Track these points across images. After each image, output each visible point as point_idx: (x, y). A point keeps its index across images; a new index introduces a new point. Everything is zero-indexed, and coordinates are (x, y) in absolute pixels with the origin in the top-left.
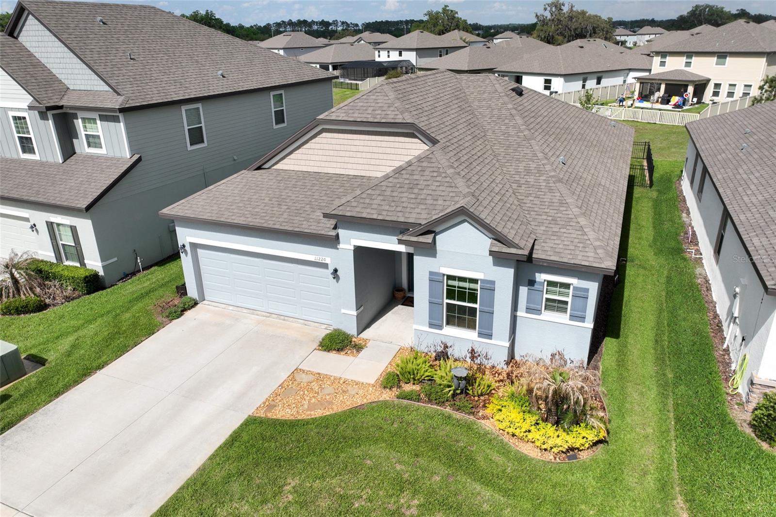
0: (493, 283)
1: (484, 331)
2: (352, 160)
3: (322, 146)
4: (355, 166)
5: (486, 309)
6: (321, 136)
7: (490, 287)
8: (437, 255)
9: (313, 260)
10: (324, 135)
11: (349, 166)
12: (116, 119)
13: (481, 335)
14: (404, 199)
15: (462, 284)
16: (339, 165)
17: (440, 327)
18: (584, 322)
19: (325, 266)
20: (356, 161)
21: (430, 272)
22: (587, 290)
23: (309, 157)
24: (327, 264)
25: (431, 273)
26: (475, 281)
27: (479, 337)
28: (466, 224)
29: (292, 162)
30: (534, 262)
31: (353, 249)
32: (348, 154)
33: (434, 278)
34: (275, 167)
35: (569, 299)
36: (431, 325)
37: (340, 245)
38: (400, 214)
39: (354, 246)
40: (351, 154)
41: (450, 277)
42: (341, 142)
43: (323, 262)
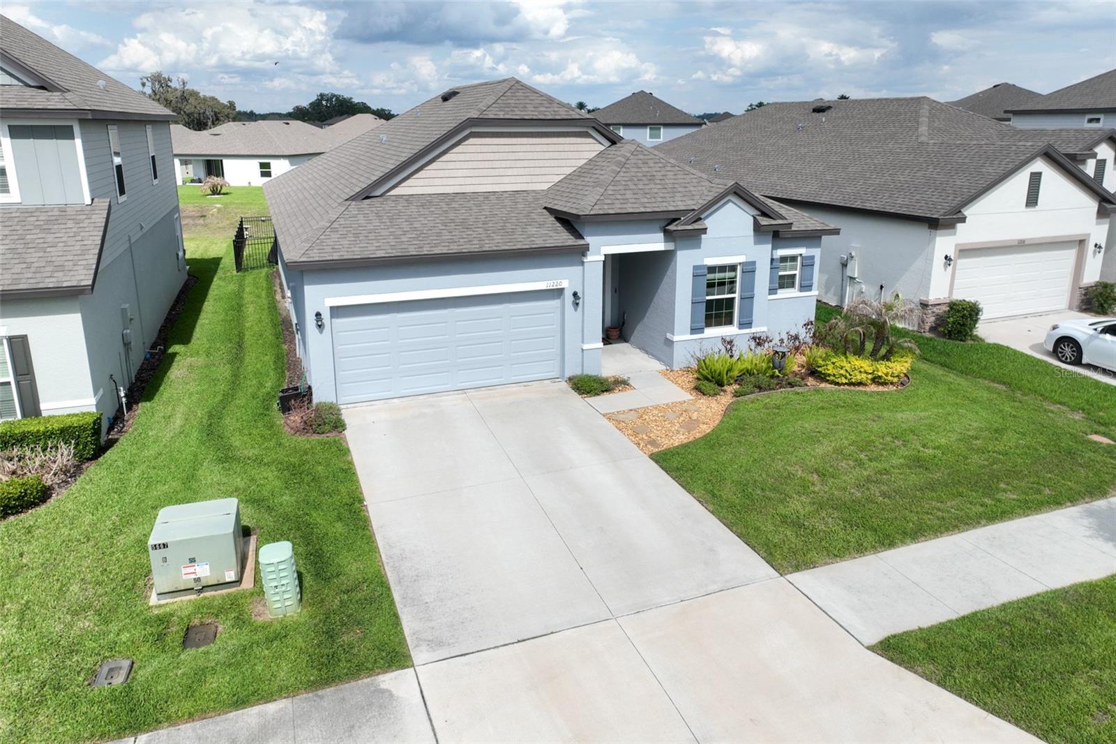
0: (754, 263)
1: (745, 320)
2: (510, 172)
3: (467, 157)
4: (513, 179)
5: (747, 294)
6: (467, 142)
7: (749, 269)
8: (702, 245)
9: (544, 288)
10: (471, 141)
11: (506, 180)
12: (67, 133)
13: (742, 325)
14: (655, 191)
15: (722, 275)
16: (490, 180)
17: (700, 330)
18: (811, 290)
19: (559, 292)
20: (515, 172)
21: (694, 266)
22: (813, 257)
23: (447, 173)
24: (562, 290)
25: (695, 268)
26: (733, 268)
27: (740, 329)
28: (730, 203)
29: (421, 182)
30: (781, 236)
31: (603, 259)
32: (504, 164)
33: (698, 272)
34: (392, 193)
35: (797, 272)
36: (694, 330)
37: (588, 257)
38: (665, 204)
39: (605, 255)
40: (508, 164)
41: (712, 269)
42: (495, 148)
43: (559, 287)
